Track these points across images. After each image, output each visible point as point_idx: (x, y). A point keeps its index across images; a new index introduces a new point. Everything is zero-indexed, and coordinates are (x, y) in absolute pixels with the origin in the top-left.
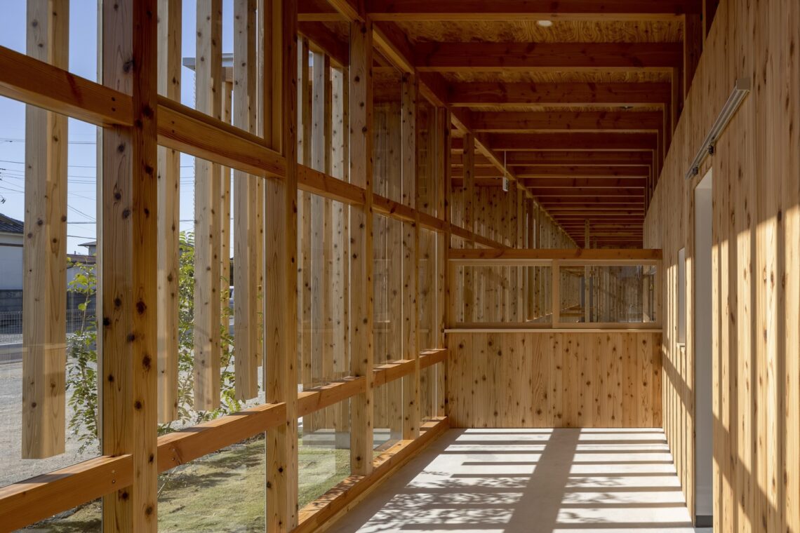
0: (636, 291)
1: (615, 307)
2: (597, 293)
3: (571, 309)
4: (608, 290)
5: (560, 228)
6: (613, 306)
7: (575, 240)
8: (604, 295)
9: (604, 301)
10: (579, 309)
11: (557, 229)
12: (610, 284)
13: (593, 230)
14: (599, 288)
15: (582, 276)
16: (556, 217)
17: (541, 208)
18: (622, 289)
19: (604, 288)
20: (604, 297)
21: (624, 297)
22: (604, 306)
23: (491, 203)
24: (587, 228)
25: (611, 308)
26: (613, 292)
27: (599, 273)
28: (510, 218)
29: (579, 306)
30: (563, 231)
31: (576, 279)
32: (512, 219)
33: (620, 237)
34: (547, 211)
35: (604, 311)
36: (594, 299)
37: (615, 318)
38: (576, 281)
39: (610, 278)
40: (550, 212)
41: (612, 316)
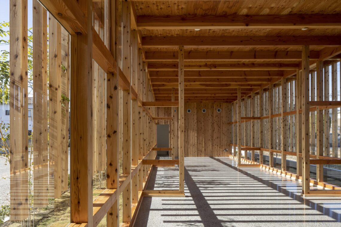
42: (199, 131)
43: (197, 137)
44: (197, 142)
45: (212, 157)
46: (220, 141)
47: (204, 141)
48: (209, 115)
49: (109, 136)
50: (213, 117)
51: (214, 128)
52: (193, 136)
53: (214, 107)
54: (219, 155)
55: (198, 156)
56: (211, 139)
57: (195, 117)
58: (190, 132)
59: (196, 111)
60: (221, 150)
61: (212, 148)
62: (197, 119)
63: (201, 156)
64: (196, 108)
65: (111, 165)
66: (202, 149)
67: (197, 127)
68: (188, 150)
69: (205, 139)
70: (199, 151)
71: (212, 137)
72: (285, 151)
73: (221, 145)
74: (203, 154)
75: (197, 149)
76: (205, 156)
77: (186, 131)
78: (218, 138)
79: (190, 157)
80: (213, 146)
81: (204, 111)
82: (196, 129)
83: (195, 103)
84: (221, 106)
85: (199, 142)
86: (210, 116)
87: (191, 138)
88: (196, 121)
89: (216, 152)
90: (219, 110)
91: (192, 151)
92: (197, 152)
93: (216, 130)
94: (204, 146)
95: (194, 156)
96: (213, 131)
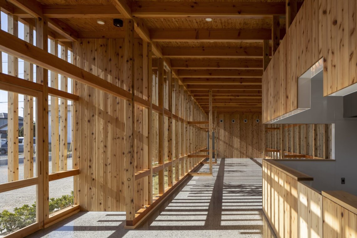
0: (239, 140)
1: (227, 149)
2: (217, 141)
3: (201, 151)
4: (223, 139)
5: (193, 98)
6: (226, 149)
7: (204, 109)
8: (221, 142)
9: (221, 146)
10: (206, 151)
11: (190, 98)
12: (224, 136)
13: (215, 101)
14: (218, 138)
15: (208, 131)
16: (188, 86)
17: (173, 73)
18: (231, 139)
19: (221, 138)
20: (221, 144)
21: (232, 144)
22: (221, 148)
23: (118, 54)
24: (211, 98)
25: (225, 149)
26: (226, 140)
27: (218, 130)
28: (126, 60)
29: (207, 148)
30: (195, 101)
31: (204, 133)
32: (127, 61)
33: (231, 107)
34: (180, 79)
35: (221, 152)
36: (215, 145)
37: (227, 155)
38: (204, 134)
39: (224, 133)
40: (184, 80)
41: (225, 154)
42: (241, 138)
43: (240, 142)
44: (240, 147)
45: (252, 159)
46: (259, 146)
47: (245, 145)
48: (249, 124)
49: (169, 141)
50: (253, 126)
51: (254, 135)
52: (236, 142)
53: (254, 118)
54: (257, 157)
55: (240, 158)
56: (251, 144)
57: (239, 126)
58: (234, 138)
59: (239, 121)
60: (259, 152)
61: (252, 151)
62: (240, 128)
63: (243, 157)
64: (239, 119)
65: (169, 152)
66: (244, 151)
67: (240, 134)
68: (232, 153)
69: (246, 144)
70: (242, 154)
71: (252, 142)
72: (289, 151)
73: (259, 149)
74: (245, 156)
75: (240, 152)
76: (246, 158)
77: (231, 137)
78: (257, 143)
79: (234, 158)
80: (252, 149)
81: (245, 121)
82: (239, 136)
83: (239, 115)
84: (259, 117)
85: (241, 146)
86: (251, 125)
87: (235, 143)
88: (239, 129)
89: (255, 154)
90: (257, 121)
91: (236, 154)
92: (240, 154)
93: (255, 137)
94: (245, 149)
95: (238, 158)
96: (253, 137)
